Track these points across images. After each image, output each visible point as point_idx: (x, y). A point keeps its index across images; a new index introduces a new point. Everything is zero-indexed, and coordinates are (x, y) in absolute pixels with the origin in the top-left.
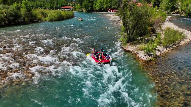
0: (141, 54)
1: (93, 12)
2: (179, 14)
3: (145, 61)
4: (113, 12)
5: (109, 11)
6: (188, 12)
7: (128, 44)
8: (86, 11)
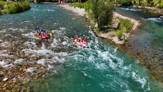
0: (115, 40)
1: (45, 3)
2: (115, 5)
3: (121, 44)
4: (63, 2)
5: (59, 2)
6: (122, 3)
7: (101, 32)
8: (37, 2)
